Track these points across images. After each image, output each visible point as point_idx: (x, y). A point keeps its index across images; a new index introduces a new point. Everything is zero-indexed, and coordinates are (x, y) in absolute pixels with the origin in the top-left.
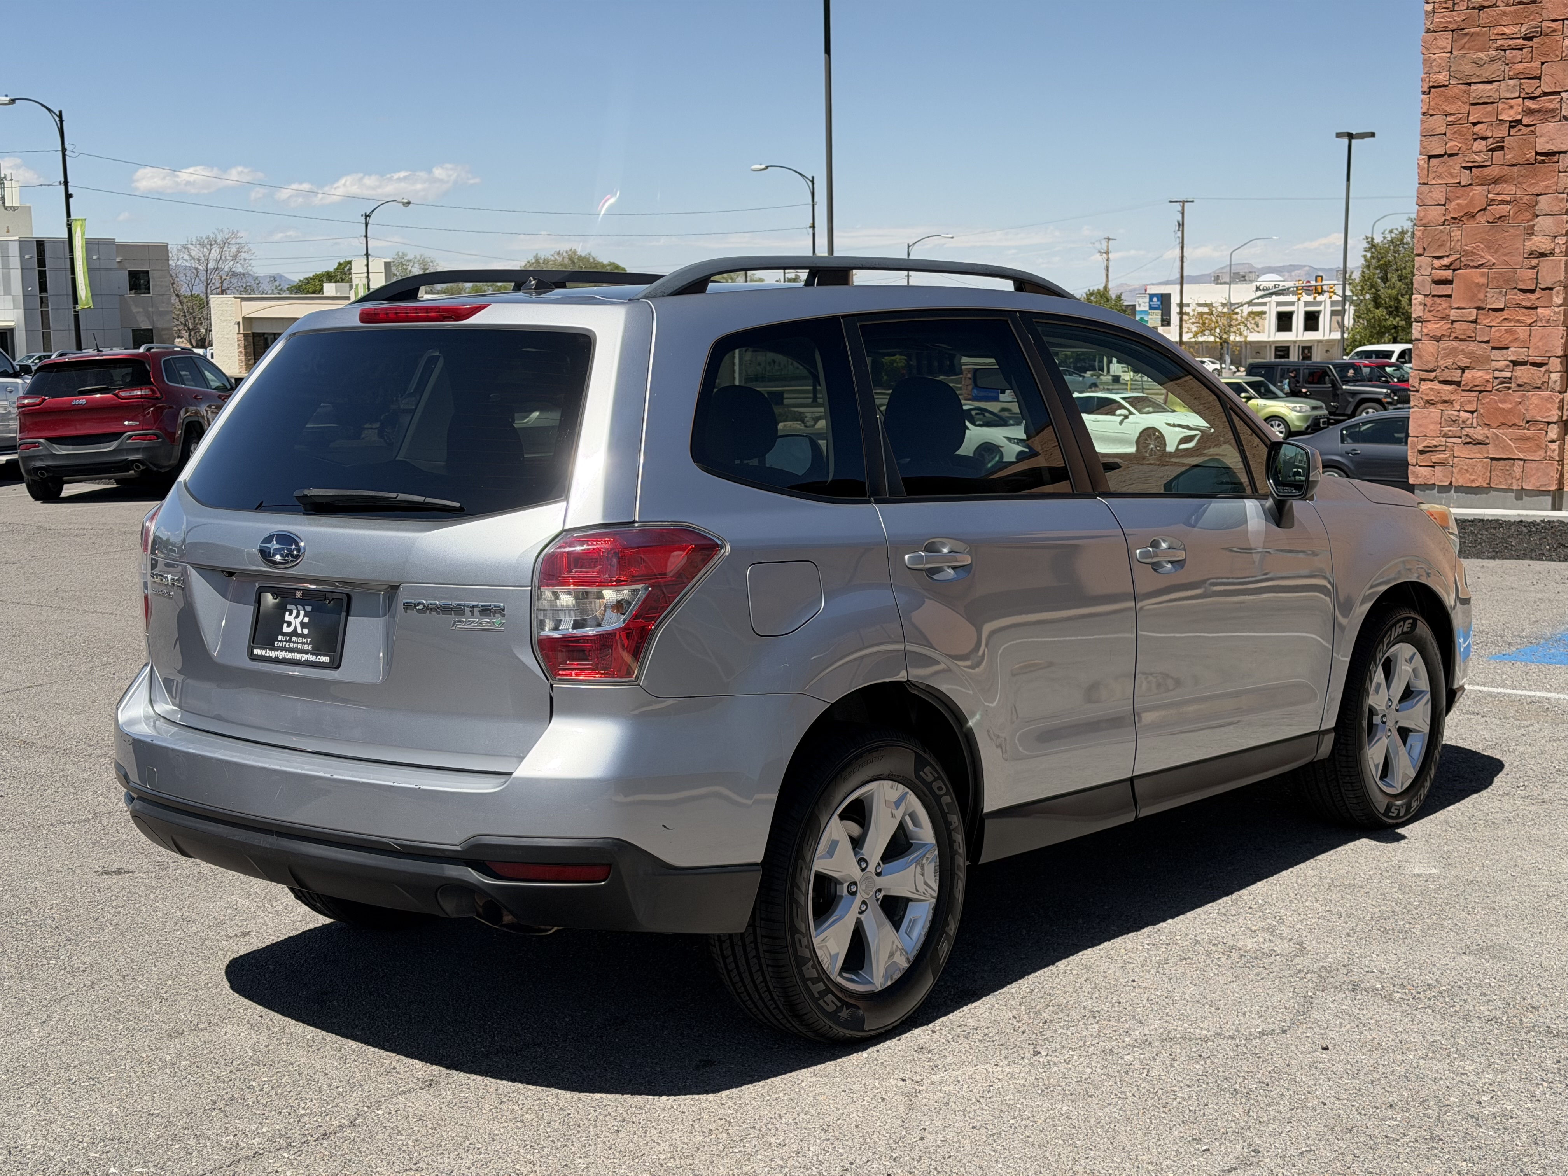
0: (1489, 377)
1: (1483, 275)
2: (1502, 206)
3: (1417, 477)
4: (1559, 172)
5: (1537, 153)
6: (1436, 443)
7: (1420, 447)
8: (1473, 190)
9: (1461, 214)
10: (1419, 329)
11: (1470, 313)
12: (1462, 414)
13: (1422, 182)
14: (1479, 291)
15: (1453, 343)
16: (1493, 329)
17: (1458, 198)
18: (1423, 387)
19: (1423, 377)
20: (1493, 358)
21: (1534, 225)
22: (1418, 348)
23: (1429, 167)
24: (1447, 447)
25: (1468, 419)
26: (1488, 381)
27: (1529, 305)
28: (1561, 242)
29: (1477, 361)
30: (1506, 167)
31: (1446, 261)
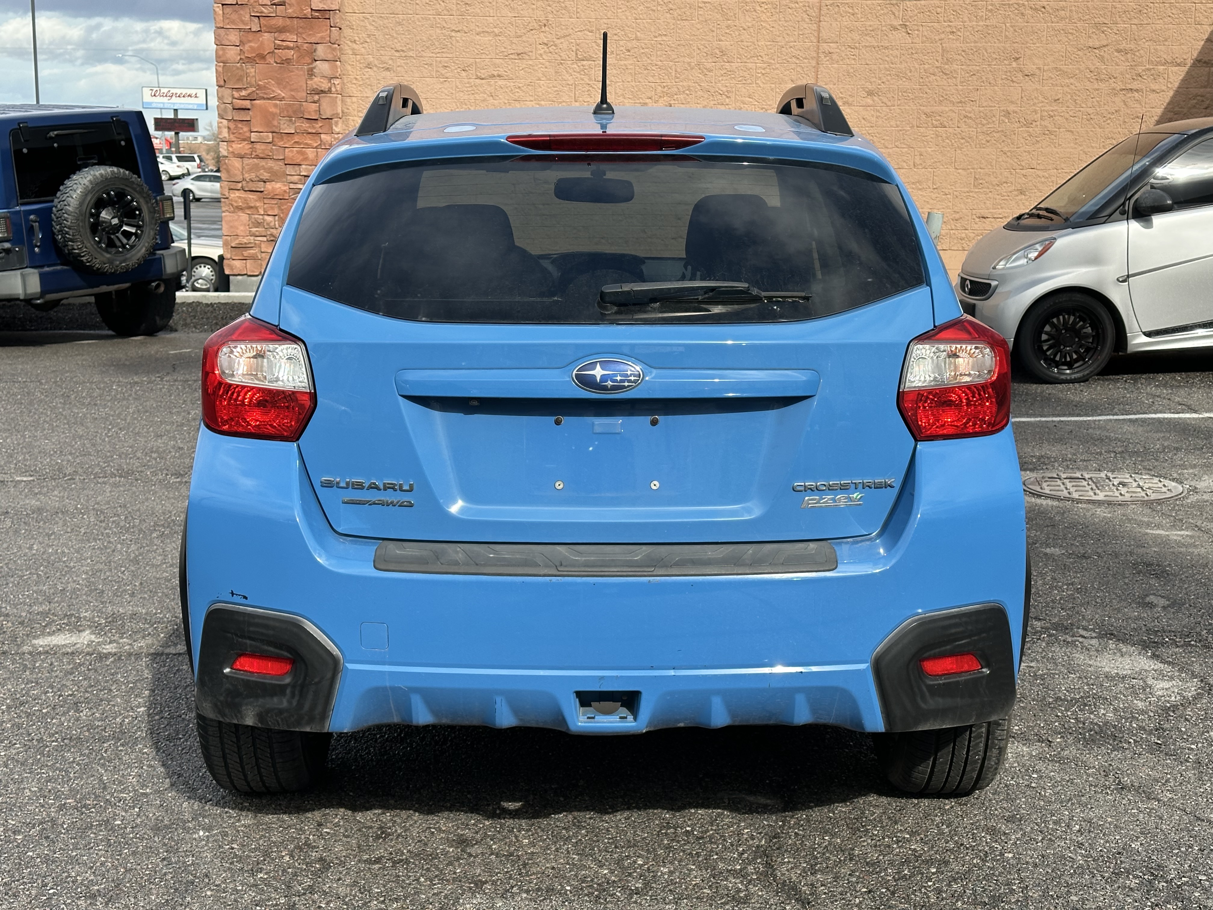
0: (286, 188)
1: (276, 106)
2: (286, 50)
3: (232, 269)
4: (331, 27)
5: (312, 9)
6: (245, 241)
7: (233, 245)
8: (262, 36)
9: (254, 55)
10: (226, 147)
11: (268, 136)
12: (266, 217)
13: (218, 26)
14: (273, 119)
15: (255, 160)
16: (287, 150)
17: (250, 41)
18: (232, 195)
19: (232, 187)
20: (288, 173)
21: (314, 68)
22: (225, 163)
23: (223, 13)
24: (255, 244)
25: (271, 221)
26: (285, 191)
27: (314, 131)
28: (336, 83)
29: (275, 176)
30: (287, 19)
31: (244, 93)
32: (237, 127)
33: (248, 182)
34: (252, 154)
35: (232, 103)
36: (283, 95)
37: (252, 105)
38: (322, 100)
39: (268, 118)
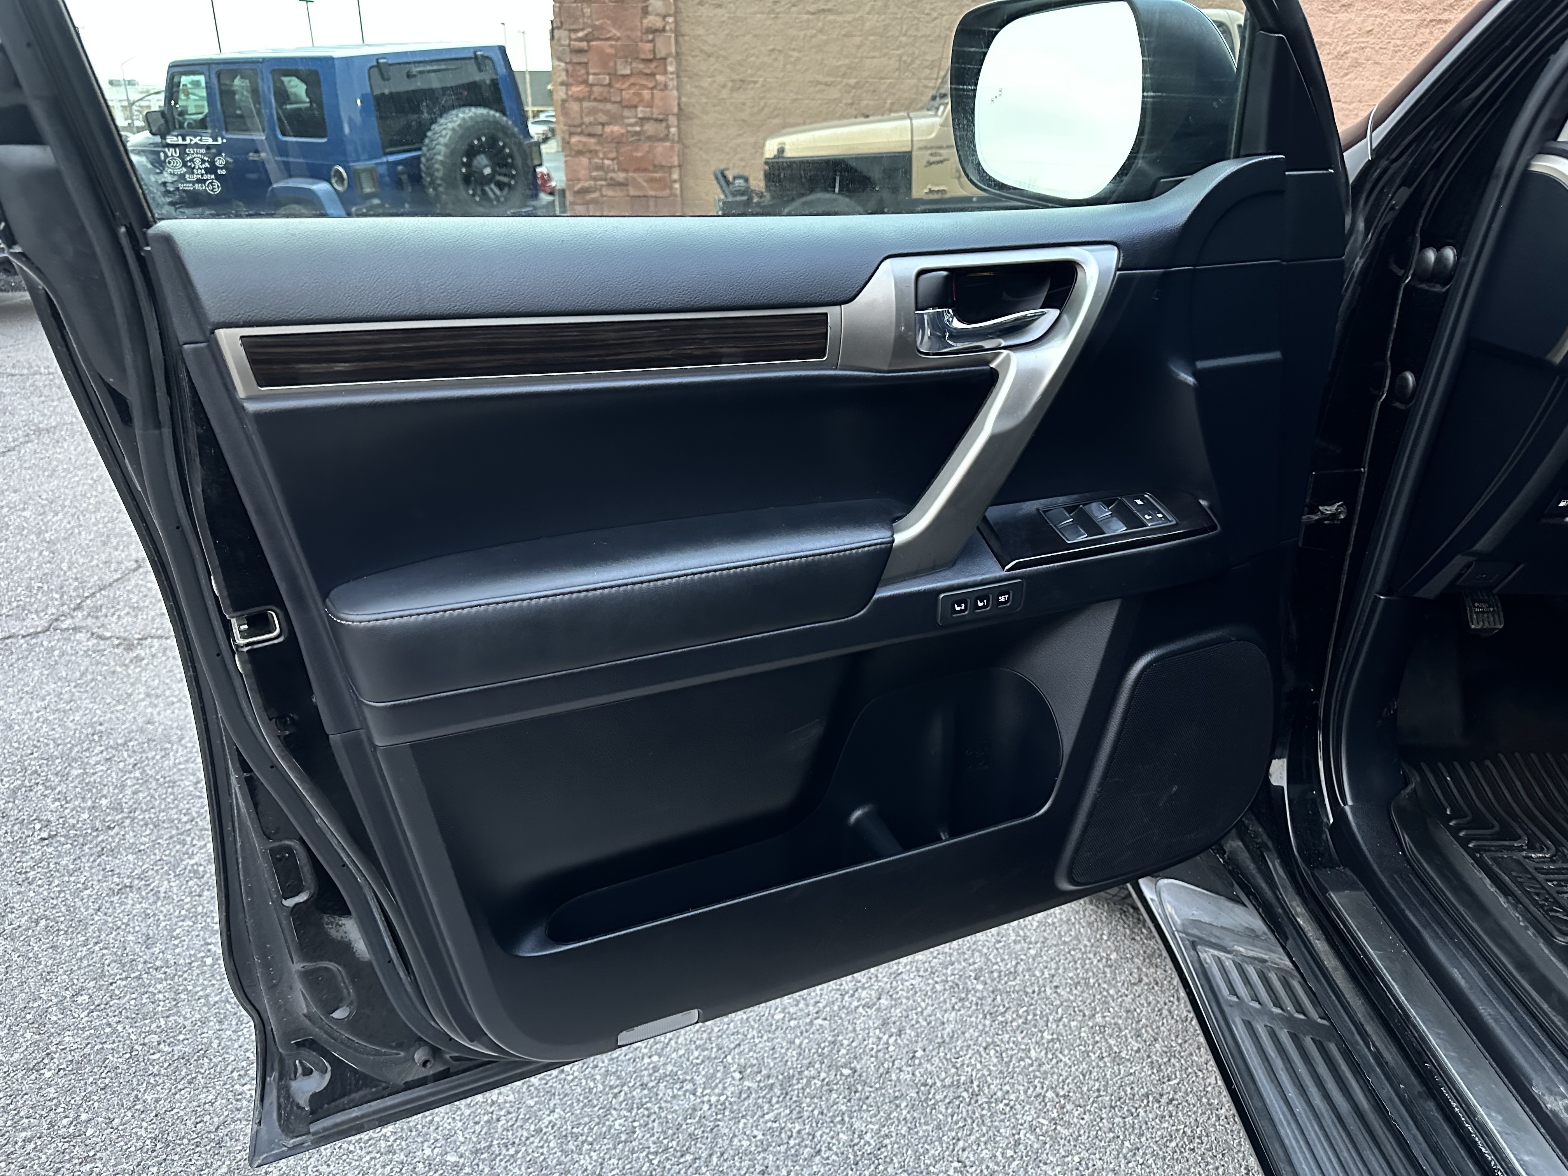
32: (574, 70)
33: (587, 126)
34: (589, 97)
35: (569, 45)
36: (618, 34)
37: (589, 46)
38: (656, 39)
39: (605, 60)
